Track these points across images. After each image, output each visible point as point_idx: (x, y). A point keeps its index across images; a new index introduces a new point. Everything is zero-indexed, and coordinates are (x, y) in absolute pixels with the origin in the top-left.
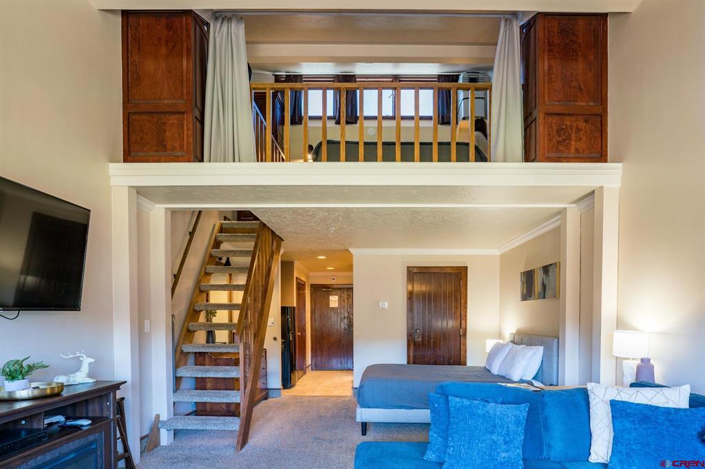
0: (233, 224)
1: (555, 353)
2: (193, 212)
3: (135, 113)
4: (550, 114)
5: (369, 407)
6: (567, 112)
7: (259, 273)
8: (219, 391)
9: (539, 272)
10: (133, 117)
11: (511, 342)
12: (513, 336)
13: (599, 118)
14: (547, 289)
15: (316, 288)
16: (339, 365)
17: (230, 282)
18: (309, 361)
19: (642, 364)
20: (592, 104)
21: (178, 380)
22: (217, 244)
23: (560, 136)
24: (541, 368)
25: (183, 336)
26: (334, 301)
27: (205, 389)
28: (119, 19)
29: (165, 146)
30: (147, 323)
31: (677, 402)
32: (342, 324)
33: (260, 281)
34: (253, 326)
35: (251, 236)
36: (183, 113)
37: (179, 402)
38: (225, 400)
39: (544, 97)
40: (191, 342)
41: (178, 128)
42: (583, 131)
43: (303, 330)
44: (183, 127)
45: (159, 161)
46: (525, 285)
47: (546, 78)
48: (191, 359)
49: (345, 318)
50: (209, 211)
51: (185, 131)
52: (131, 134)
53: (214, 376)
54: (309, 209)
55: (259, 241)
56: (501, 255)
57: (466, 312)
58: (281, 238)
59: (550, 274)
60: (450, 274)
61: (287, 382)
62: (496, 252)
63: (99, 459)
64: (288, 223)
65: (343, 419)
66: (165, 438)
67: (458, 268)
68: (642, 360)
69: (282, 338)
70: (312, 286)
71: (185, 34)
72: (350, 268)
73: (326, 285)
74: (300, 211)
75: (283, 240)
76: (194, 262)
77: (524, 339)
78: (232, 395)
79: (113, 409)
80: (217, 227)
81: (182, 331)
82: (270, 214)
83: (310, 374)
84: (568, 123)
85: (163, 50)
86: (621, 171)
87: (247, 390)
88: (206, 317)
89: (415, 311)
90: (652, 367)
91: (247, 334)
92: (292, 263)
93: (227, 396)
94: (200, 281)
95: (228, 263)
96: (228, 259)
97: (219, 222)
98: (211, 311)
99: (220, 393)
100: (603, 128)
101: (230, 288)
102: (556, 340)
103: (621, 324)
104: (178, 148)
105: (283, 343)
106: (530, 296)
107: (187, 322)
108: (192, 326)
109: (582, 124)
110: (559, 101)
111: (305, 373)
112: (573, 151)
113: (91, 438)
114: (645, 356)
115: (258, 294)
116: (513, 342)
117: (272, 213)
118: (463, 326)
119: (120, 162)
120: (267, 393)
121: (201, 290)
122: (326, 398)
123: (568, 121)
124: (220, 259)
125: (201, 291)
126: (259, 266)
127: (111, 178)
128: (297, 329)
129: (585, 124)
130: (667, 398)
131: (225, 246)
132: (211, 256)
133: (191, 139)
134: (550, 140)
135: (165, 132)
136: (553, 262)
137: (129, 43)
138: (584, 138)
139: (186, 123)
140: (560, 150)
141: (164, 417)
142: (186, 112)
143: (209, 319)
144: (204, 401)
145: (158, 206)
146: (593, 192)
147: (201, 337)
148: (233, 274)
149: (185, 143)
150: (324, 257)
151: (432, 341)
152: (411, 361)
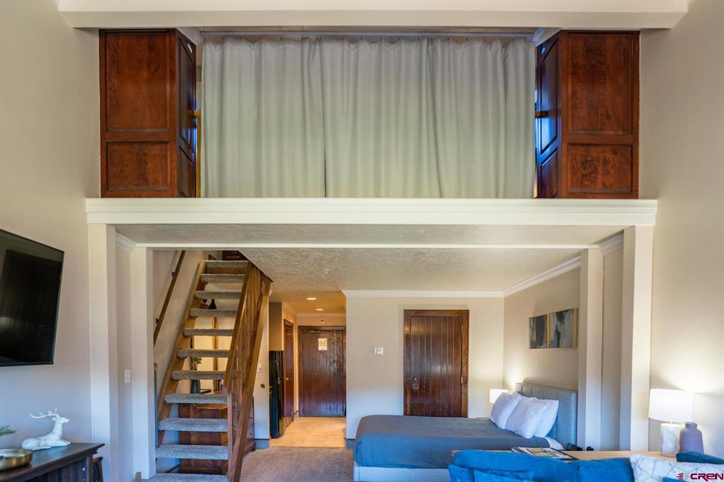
0: (220, 263)
1: (573, 409)
2: (176, 252)
3: (113, 143)
4: (573, 144)
5: (368, 466)
6: (593, 142)
7: (247, 317)
8: (205, 446)
9: (552, 318)
10: (112, 147)
11: (519, 392)
12: (520, 386)
13: (629, 148)
14: (561, 338)
15: (304, 330)
16: (328, 411)
17: (215, 327)
18: (296, 407)
19: (687, 430)
20: (621, 133)
21: (160, 433)
22: (201, 285)
23: (585, 169)
24: (556, 424)
25: (166, 385)
26: (323, 344)
27: (190, 444)
28: (96, 39)
29: (146, 179)
30: (127, 373)
32: (332, 368)
33: (249, 326)
34: (241, 375)
35: (238, 277)
36: (166, 143)
37: (161, 459)
38: (212, 457)
39: (567, 125)
40: (175, 392)
41: (161, 160)
42: (612, 164)
43: (291, 375)
44: (166, 158)
45: (140, 196)
46: (535, 332)
47: (570, 105)
48: (174, 411)
49: (334, 361)
50: (193, 250)
51: (169, 164)
52: (109, 166)
53: (200, 430)
54: (304, 250)
55: (248, 284)
56: (505, 298)
57: (467, 359)
58: (269, 279)
59: (566, 321)
60: (450, 318)
61: (275, 432)
62: (500, 295)
64: (278, 263)
65: (337, 475)
67: (459, 312)
68: (688, 425)
69: (270, 385)
70: (300, 328)
71: (168, 55)
72: (342, 309)
73: (314, 327)
74: (293, 252)
75: (272, 281)
76: (178, 305)
77: (534, 390)
78: (219, 451)
79: (90, 475)
80: (202, 267)
81: (165, 379)
82: (260, 254)
83: (298, 420)
84: (594, 155)
85: (145, 74)
86: (656, 208)
87: (235, 447)
88: (190, 365)
89: (413, 358)
90: (700, 434)
91: (235, 385)
92: (279, 305)
93: (214, 452)
94: (184, 326)
95: (213, 306)
96: (213, 300)
97: (204, 261)
98: (196, 357)
99: (206, 449)
100: (634, 160)
101: (215, 333)
102: (574, 394)
103: (655, 381)
104: (161, 183)
105: (270, 389)
106: (541, 344)
107: (170, 370)
108: (176, 374)
109: (609, 156)
110: (584, 130)
111: (292, 420)
112: (599, 186)
114: (690, 421)
115: (246, 339)
116: (521, 393)
117: (262, 253)
118: (464, 374)
119: (97, 197)
120: (255, 444)
121: (185, 335)
122: (317, 450)
123: (594, 152)
124: (205, 301)
125: (185, 337)
126: (247, 310)
127: (88, 214)
128: (285, 375)
129: (613, 156)
131: (210, 287)
132: (195, 298)
133: (175, 173)
134: (574, 173)
135: (146, 163)
136: (571, 308)
137: (108, 66)
138: (612, 172)
139: (169, 154)
140: (585, 185)
141: (146, 475)
142: (170, 142)
143: (193, 367)
144: (188, 458)
145: (138, 245)
146: (622, 232)
147: (184, 386)
148: (218, 318)
149: (169, 177)
150: (315, 299)
151: (431, 389)
152: (408, 412)
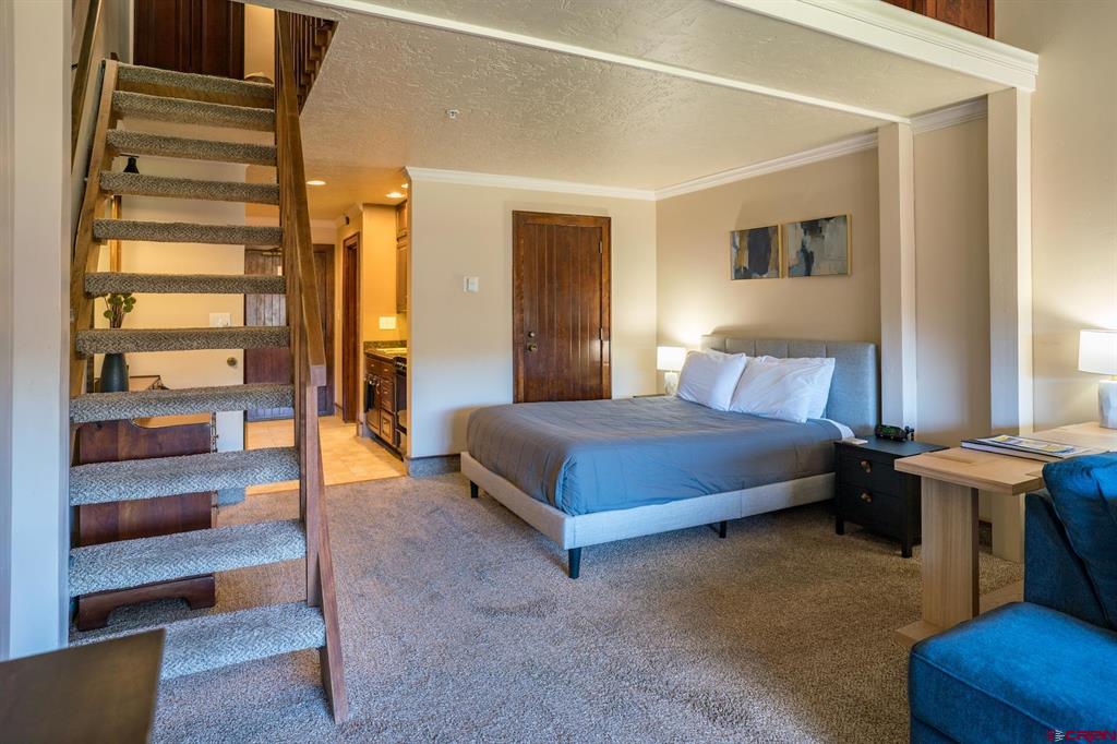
1: (870, 369)
9: (790, 230)
14: (816, 260)
46: (746, 253)
56: (658, 203)
57: (610, 298)
59: (825, 234)
62: (651, 196)
67: (596, 219)
80: (112, 73)
86: (1036, 66)
94: (92, 212)
97: (112, 62)
102: (871, 349)
106: (762, 272)
108: (91, 339)
118: (604, 324)
121: (96, 236)
125: (96, 240)
132: (107, 145)
150: (322, 183)
151: (555, 351)
152: (521, 396)
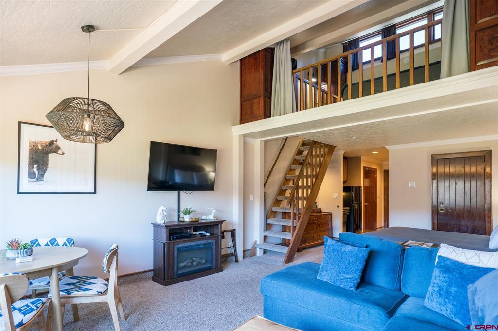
2: (282, 139)
21: (267, 225)
22: (300, 153)
27: (286, 232)
30: (252, 196)
31: (486, 264)
36: (260, 96)
37: (267, 236)
39: (475, 19)
40: (279, 206)
41: (258, 104)
50: (293, 137)
51: (261, 105)
52: (242, 111)
57: (491, 189)
58: (332, 145)
63: (213, 251)
66: (259, 253)
67: (481, 152)
69: (344, 207)
70: (385, 171)
71: (261, 60)
75: (335, 146)
80: (301, 143)
81: (274, 200)
89: (439, 189)
92: (360, 157)
93: (288, 235)
94: (287, 174)
97: (302, 140)
104: (258, 114)
107: (277, 196)
108: (280, 198)
110: (491, 16)
113: (210, 241)
118: (487, 201)
119: (238, 125)
121: (287, 179)
127: (233, 132)
130: (480, 259)
132: (295, 160)
139: (261, 101)
141: (258, 242)
145: (256, 140)
149: (261, 110)
